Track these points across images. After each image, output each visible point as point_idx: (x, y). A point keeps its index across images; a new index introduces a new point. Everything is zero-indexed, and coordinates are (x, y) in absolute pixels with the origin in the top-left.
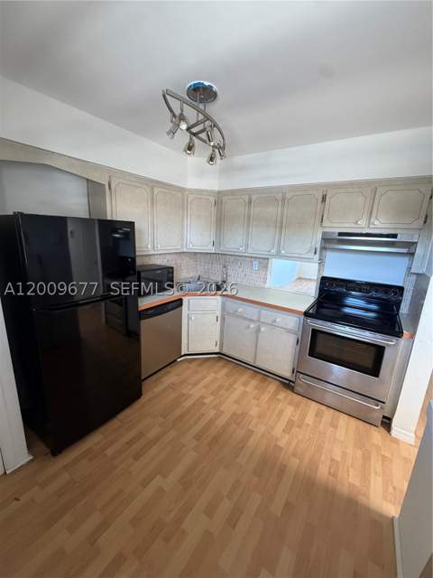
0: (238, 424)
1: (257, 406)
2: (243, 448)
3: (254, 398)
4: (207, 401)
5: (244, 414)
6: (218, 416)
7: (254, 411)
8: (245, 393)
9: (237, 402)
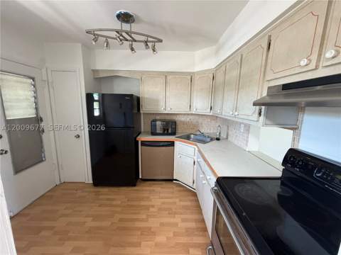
0: (142, 234)
1: (168, 238)
2: (122, 246)
3: (174, 233)
4: (151, 209)
5: (154, 234)
6: (142, 220)
7: (161, 239)
8: (176, 224)
9: (162, 224)
